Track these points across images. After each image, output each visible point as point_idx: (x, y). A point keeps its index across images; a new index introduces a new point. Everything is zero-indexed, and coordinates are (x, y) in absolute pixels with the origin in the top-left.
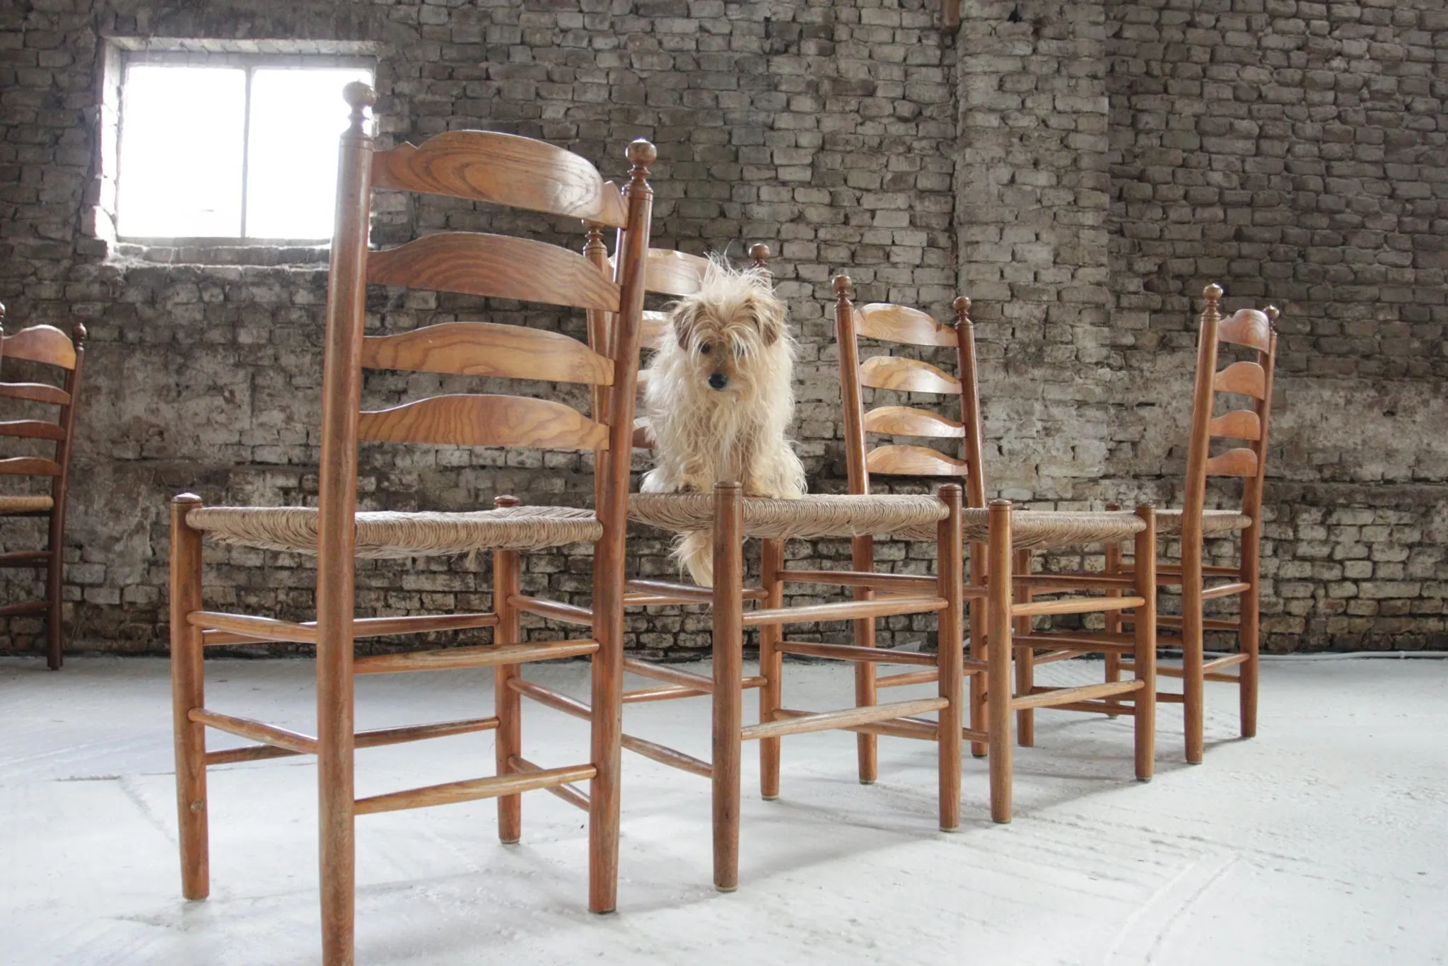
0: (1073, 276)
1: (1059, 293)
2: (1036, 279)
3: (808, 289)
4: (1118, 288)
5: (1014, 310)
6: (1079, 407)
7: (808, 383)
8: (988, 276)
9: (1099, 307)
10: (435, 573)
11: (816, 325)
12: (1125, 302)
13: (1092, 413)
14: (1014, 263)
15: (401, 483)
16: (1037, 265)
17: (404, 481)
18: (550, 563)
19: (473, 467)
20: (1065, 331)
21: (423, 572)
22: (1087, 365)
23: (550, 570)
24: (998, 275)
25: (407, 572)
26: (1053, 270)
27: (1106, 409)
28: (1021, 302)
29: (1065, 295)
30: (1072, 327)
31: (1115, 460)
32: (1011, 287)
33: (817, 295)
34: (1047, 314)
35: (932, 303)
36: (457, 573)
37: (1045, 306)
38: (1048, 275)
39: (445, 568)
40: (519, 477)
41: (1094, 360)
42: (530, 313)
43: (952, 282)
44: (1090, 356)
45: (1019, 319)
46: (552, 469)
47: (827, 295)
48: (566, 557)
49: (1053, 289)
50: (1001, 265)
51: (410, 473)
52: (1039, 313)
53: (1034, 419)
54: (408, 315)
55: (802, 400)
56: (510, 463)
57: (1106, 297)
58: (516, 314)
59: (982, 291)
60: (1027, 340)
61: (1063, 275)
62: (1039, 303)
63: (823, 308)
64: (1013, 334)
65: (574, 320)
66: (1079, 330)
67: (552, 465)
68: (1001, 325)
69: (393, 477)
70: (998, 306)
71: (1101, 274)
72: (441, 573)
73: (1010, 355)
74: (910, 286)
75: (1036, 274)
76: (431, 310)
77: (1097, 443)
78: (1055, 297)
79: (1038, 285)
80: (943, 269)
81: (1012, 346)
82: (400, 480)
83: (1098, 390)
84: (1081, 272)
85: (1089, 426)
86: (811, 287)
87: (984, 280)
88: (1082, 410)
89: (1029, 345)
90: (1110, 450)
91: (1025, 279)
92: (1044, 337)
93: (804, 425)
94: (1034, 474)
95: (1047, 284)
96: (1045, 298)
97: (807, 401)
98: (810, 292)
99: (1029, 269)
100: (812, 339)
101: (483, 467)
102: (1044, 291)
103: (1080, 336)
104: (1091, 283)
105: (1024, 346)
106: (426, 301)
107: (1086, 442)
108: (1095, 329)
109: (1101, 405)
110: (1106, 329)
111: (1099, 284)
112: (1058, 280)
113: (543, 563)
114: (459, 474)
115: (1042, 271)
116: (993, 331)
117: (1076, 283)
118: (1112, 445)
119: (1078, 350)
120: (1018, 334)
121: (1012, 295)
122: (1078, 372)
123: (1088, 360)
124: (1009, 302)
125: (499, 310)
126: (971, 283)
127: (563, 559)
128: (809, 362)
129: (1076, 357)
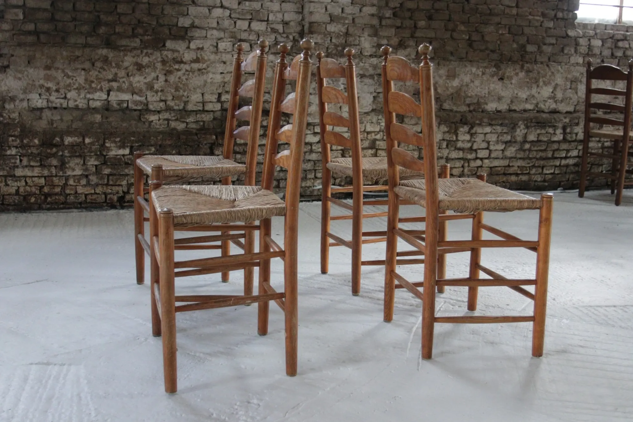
0: (360, 11)
1: (353, 19)
2: (342, 12)
3: (227, 13)
4: (381, 15)
5: (332, 28)
6: (361, 78)
7: (228, 63)
8: (319, 9)
9: (372, 26)
10: (33, 166)
11: (231, 32)
12: (384, 23)
13: (367, 80)
14: (332, 3)
15: (10, 118)
16: (343, 4)
17: (11, 117)
18: (96, 159)
19: (48, 108)
20: (356, 39)
21: (26, 166)
22: (366, 56)
23: (96, 163)
24: (324, 9)
25: (17, 167)
26: (352, 7)
27: (373, 78)
28: (335, 24)
29: (356, 20)
30: (359, 37)
31: (376, 102)
32: (331, 16)
33: (232, 16)
34: (348, 30)
35: (290, 21)
36: (45, 166)
37: (347, 26)
38: (349, 10)
39: (39, 164)
40: (75, 113)
41: (369, 54)
42: (77, 23)
43: (300, 10)
44: (367, 52)
45: (334, 32)
46: (94, 109)
47: (237, 16)
48: (105, 156)
49: (350, 17)
50: (326, 4)
51: (14, 112)
52: (344, 30)
53: (340, 83)
54: (7, 23)
55: (225, 72)
56: (70, 106)
57: (375, 22)
58: (70, 24)
59: (316, 18)
60: (338, 43)
61: (356, 9)
62: (344, 24)
63: (235, 23)
64: (331, 40)
65: (103, 28)
66: (363, 39)
67: (93, 106)
68: (325, 35)
69: (5, 115)
70: (324, 26)
71: (373, 10)
72: (36, 166)
73: (329, 51)
74: (279, 12)
75: (343, 9)
76: (20, 20)
77: (369, 95)
78: (352, 21)
79: (344, 15)
80: (296, 3)
81: (330, 47)
82: (9, 116)
83: (370, 69)
84: (364, 9)
85: (366, 87)
86: (229, 11)
87: (318, 12)
88: (363, 79)
89: (338, 46)
90: (374, 97)
91: (337, 11)
92: (346, 42)
93: (226, 85)
94: (339, 110)
95: (348, 14)
96: (347, 22)
97: (227, 73)
98: (229, 15)
99: (340, 7)
100: (230, 40)
101: (55, 108)
102: (346, 18)
103: (363, 42)
104: (369, 15)
105: (336, 46)
106: (17, 15)
107: (364, 95)
108: (370, 38)
109: (371, 77)
110: (375, 38)
111: (373, 15)
112: (353, 12)
113: (93, 159)
114: (41, 112)
115: (346, 8)
116: (321, 39)
117: (362, 14)
118: (375, 94)
119: (362, 49)
120: (334, 40)
121: (331, 20)
122: (361, 60)
123: (366, 54)
124: (329, 23)
125: (60, 21)
126: (311, 13)
127: (103, 157)
128: (228, 52)
129: (361, 52)
